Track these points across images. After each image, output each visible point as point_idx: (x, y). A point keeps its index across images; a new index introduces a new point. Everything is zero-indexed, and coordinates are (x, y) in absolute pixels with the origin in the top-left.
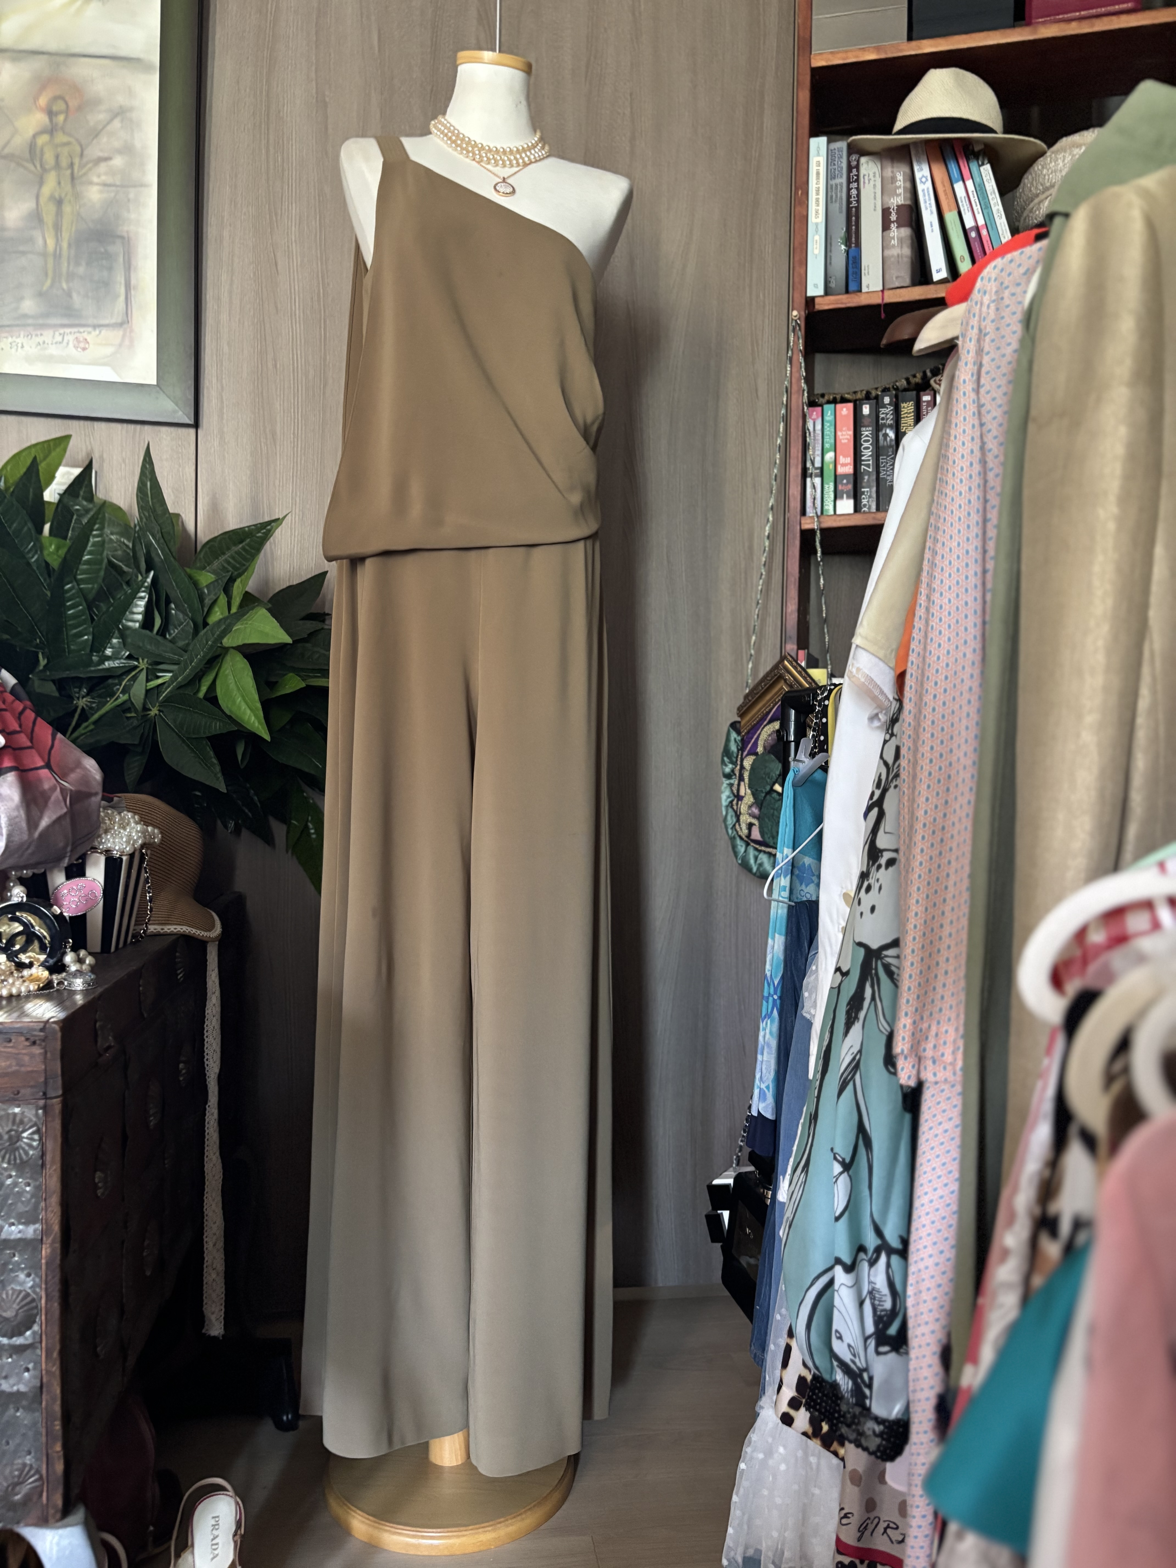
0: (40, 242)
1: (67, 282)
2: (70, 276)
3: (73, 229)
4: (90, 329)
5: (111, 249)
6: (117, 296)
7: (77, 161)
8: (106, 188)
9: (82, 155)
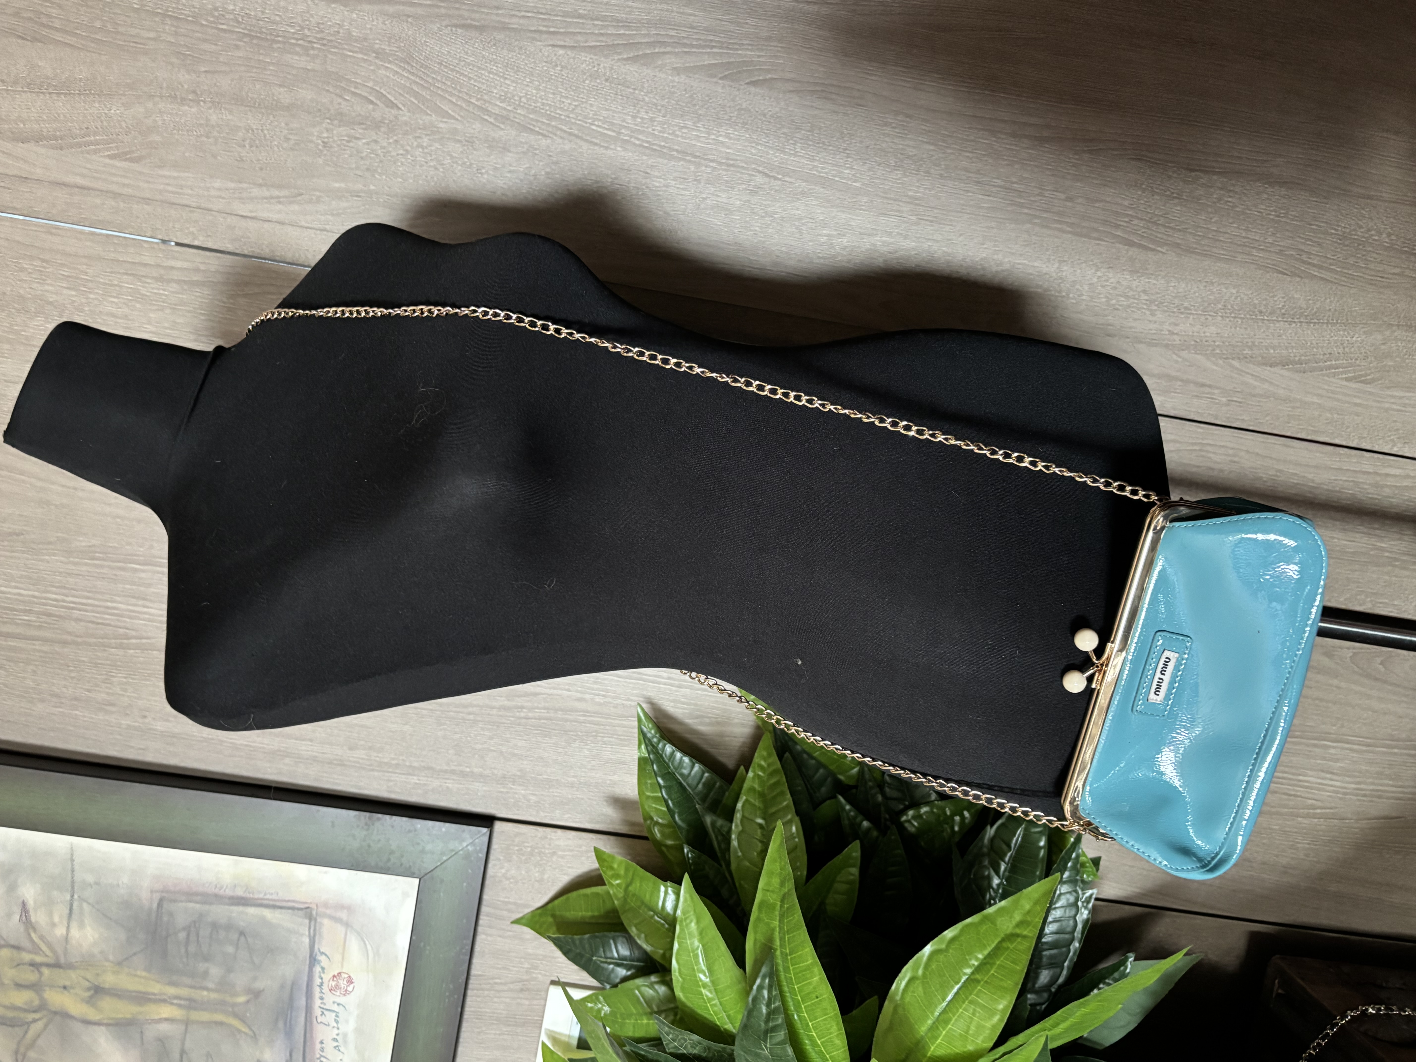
0: (164, 1027)
1: (235, 994)
2: (224, 986)
3: (144, 974)
4: (317, 969)
5: (181, 920)
6: (263, 920)
7: (27, 957)
8: (73, 916)
9: (17, 948)
